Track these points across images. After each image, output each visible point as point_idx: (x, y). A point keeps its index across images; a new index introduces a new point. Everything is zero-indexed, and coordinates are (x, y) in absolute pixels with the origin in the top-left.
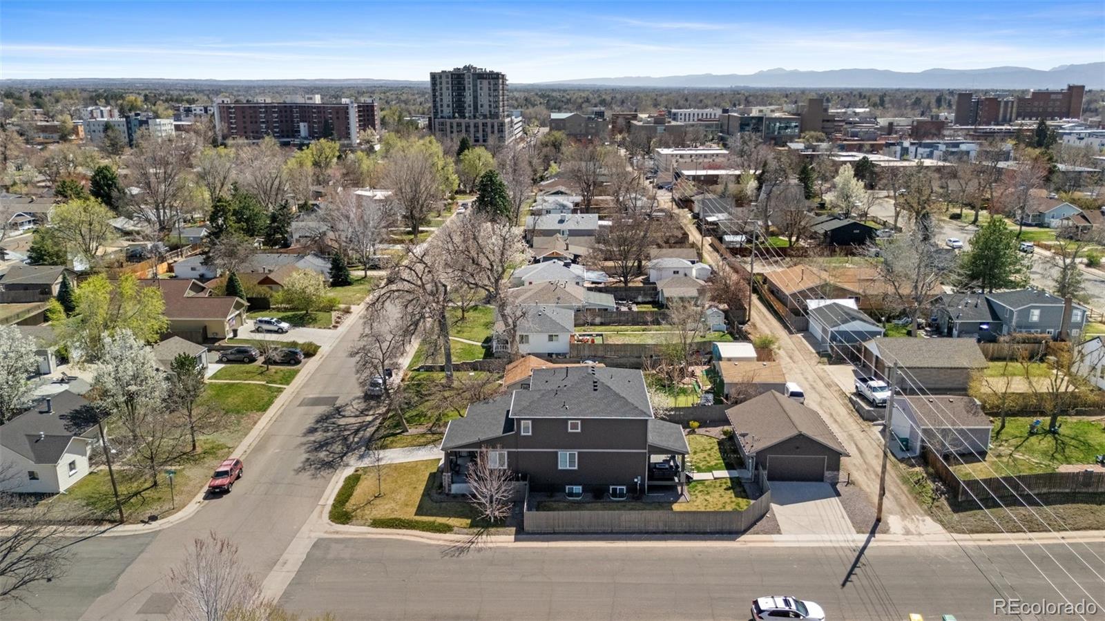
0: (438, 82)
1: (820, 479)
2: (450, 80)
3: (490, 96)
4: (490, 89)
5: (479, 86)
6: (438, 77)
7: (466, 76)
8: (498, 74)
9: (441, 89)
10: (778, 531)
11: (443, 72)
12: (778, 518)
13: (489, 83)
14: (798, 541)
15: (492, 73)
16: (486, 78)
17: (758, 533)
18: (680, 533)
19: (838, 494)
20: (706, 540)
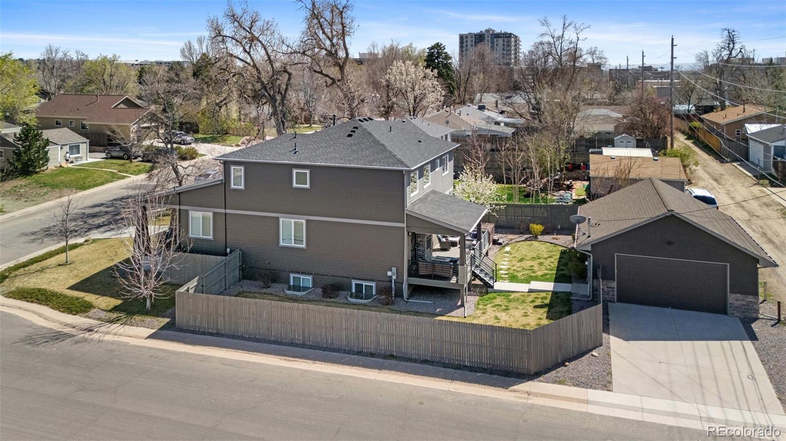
0: (465, 41)
1: (721, 309)
2: (473, 39)
3: (504, 50)
4: (504, 45)
5: (495, 43)
6: (464, 37)
7: (486, 36)
8: (511, 34)
9: (467, 46)
10: (607, 385)
11: (469, 33)
12: (615, 360)
13: (504, 41)
14: (642, 410)
15: (505, 34)
16: (501, 37)
17: (560, 383)
18: (415, 361)
19: (753, 337)
20: (453, 379)
